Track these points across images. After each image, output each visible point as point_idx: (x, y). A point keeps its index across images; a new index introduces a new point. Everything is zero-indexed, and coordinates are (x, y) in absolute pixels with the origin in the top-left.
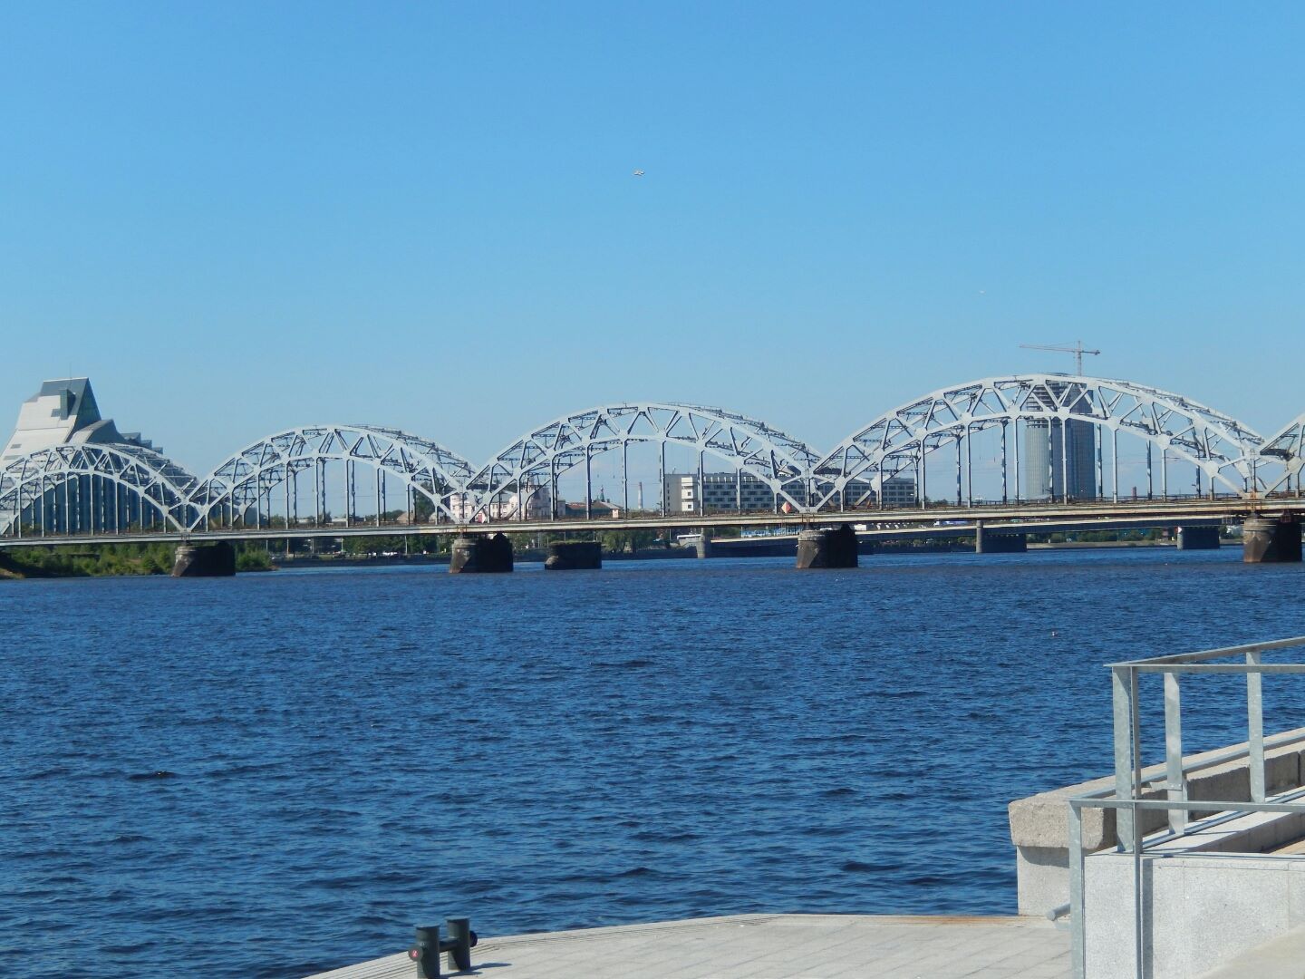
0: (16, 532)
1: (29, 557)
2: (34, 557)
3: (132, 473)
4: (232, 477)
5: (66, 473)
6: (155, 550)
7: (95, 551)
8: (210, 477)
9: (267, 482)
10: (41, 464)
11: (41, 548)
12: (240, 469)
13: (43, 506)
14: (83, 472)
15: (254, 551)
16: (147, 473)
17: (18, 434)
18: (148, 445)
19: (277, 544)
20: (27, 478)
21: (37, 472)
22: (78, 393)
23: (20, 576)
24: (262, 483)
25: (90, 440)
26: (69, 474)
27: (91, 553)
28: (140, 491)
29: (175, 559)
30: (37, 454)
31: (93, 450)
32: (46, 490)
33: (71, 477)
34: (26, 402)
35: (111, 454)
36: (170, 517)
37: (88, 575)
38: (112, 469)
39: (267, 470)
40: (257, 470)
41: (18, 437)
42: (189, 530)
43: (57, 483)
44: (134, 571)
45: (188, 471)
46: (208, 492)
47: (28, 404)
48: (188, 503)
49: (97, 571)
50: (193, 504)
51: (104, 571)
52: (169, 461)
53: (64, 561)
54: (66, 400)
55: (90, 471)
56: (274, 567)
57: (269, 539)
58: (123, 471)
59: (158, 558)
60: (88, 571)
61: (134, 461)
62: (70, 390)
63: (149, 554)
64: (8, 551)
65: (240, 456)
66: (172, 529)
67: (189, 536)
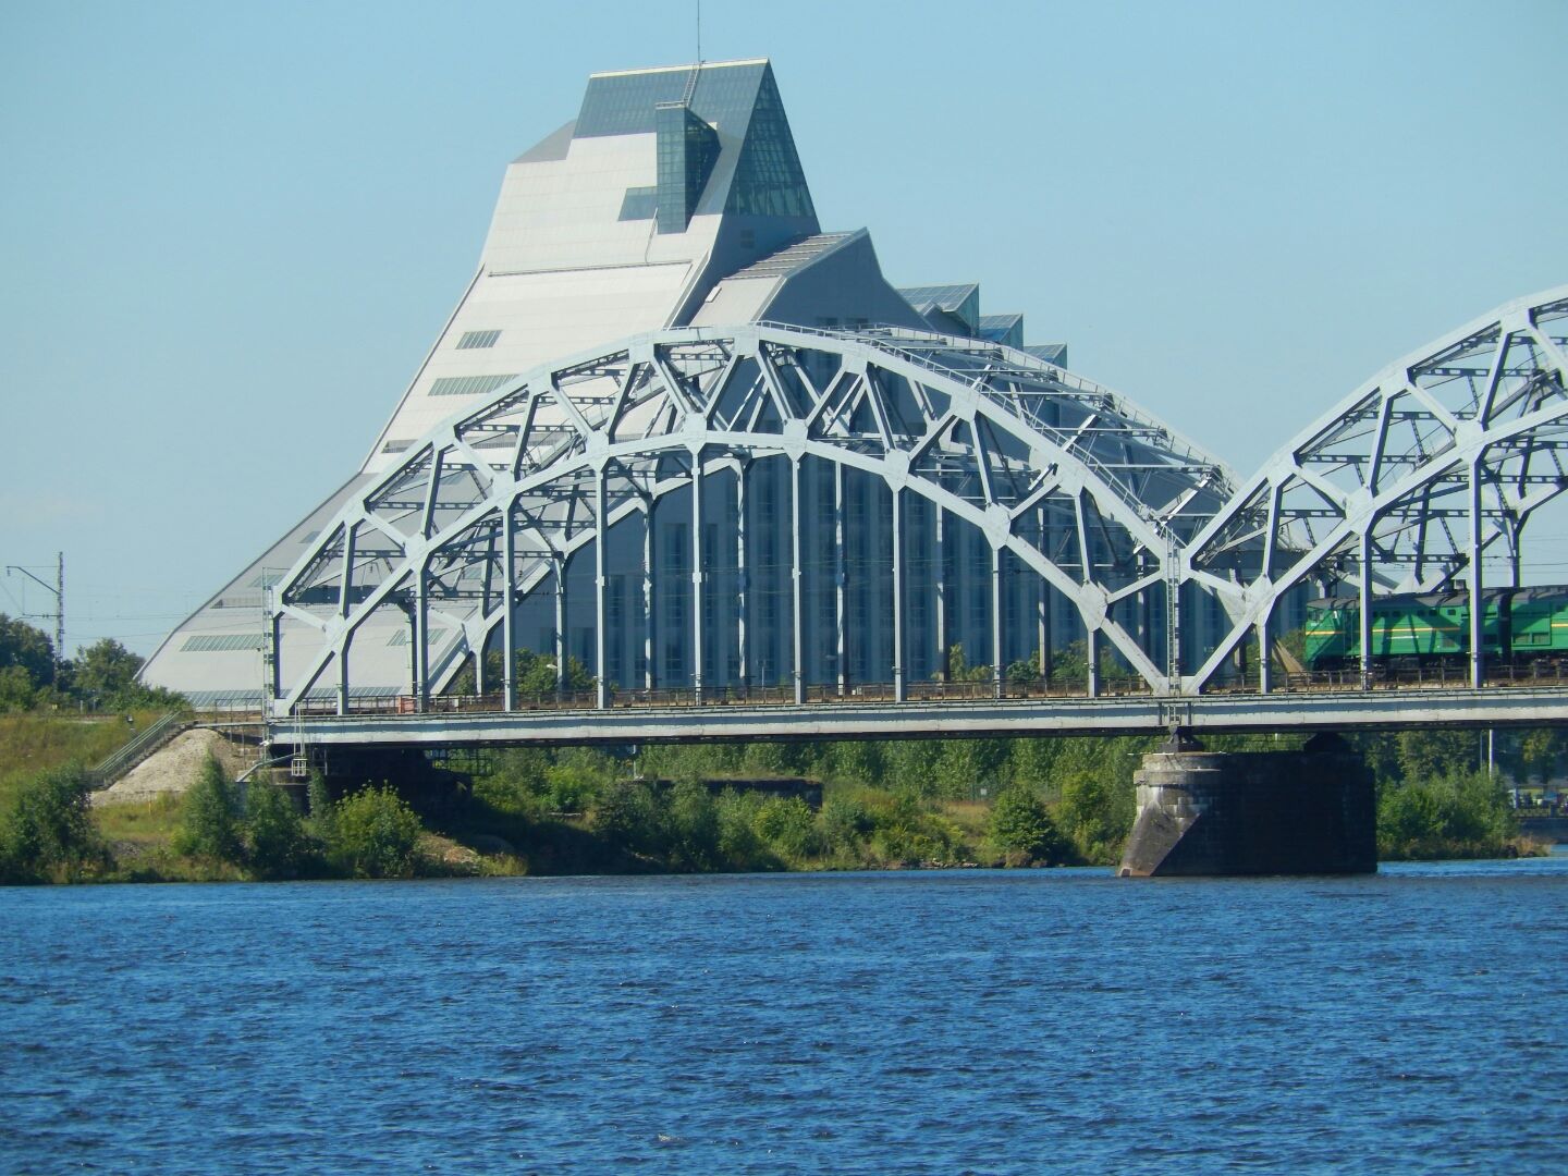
0: (493, 683)
1: (539, 787)
2: (563, 793)
3: (960, 449)
4: (1368, 470)
5: (695, 449)
6: (1046, 767)
7: (803, 766)
8: (1280, 467)
9: (1511, 491)
10: (595, 415)
11: (584, 754)
12: (1401, 438)
13: (600, 581)
14: (763, 445)
15: (1443, 774)
16: (1022, 450)
17: (485, 290)
18: (1012, 334)
19: (1532, 748)
20: (536, 468)
21: (579, 443)
22: (729, 121)
23: (507, 865)
24: (1489, 495)
25: (777, 312)
26: (709, 451)
27: (791, 774)
28: (995, 523)
29: (1134, 802)
30: (578, 370)
31: (801, 355)
32: (613, 517)
33: (712, 466)
34: (519, 160)
35: (872, 370)
36: (1116, 634)
37: (780, 867)
38: (881, 435)
39: (1512, 440)
40: (1470, 441)
41: (488, 303)
42: (1191, 684)
43: (657, 489)
44: (963, 853)
45: (1189, 443)
46: (1268, 528)
47: (522, 166)
48: (1186, 573)
49: (813, 849)
50: (1206, 580)
51: (842, 851)
52: (1108, 401)
53: (683, 808)
54: (681, 150)
55: (793, 440)
56: (1527, 844)
57: (1502, 727)
58: (923, 441)
59: (1058, 799)
60: (779, 849)
61: (967, 401)
62: (697, 110)
63: (1023, 780)
64: (460, 763)
65: (1402, 381)
66: (1120, 678)
67: (1191, 710)
